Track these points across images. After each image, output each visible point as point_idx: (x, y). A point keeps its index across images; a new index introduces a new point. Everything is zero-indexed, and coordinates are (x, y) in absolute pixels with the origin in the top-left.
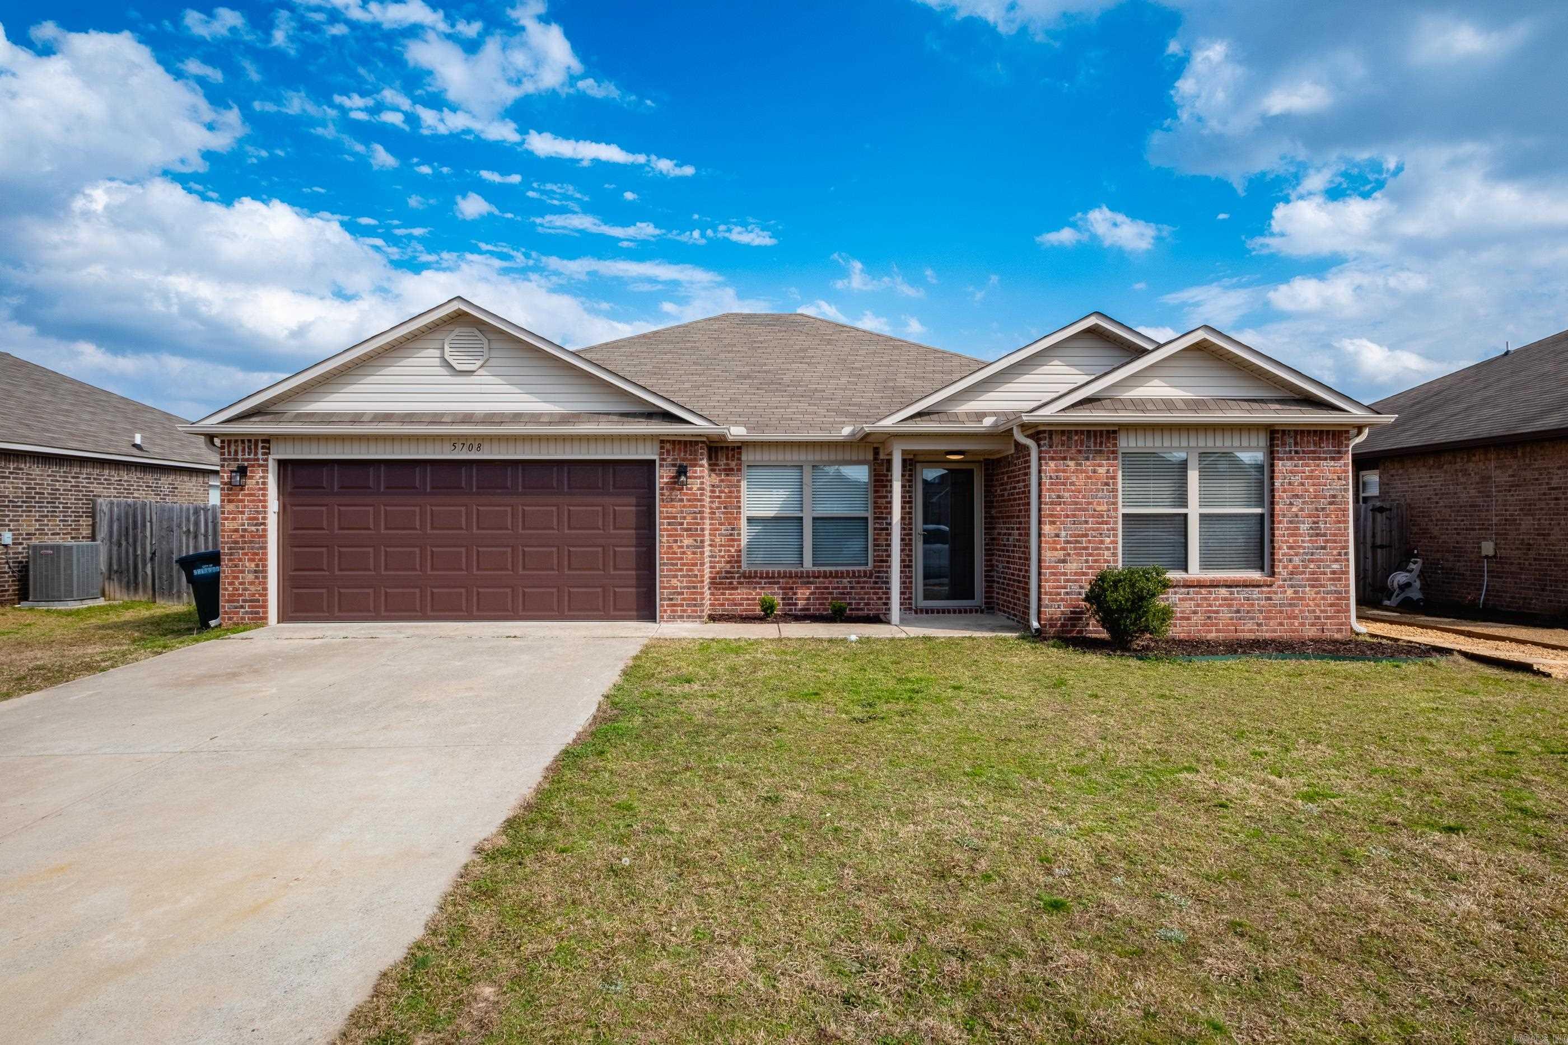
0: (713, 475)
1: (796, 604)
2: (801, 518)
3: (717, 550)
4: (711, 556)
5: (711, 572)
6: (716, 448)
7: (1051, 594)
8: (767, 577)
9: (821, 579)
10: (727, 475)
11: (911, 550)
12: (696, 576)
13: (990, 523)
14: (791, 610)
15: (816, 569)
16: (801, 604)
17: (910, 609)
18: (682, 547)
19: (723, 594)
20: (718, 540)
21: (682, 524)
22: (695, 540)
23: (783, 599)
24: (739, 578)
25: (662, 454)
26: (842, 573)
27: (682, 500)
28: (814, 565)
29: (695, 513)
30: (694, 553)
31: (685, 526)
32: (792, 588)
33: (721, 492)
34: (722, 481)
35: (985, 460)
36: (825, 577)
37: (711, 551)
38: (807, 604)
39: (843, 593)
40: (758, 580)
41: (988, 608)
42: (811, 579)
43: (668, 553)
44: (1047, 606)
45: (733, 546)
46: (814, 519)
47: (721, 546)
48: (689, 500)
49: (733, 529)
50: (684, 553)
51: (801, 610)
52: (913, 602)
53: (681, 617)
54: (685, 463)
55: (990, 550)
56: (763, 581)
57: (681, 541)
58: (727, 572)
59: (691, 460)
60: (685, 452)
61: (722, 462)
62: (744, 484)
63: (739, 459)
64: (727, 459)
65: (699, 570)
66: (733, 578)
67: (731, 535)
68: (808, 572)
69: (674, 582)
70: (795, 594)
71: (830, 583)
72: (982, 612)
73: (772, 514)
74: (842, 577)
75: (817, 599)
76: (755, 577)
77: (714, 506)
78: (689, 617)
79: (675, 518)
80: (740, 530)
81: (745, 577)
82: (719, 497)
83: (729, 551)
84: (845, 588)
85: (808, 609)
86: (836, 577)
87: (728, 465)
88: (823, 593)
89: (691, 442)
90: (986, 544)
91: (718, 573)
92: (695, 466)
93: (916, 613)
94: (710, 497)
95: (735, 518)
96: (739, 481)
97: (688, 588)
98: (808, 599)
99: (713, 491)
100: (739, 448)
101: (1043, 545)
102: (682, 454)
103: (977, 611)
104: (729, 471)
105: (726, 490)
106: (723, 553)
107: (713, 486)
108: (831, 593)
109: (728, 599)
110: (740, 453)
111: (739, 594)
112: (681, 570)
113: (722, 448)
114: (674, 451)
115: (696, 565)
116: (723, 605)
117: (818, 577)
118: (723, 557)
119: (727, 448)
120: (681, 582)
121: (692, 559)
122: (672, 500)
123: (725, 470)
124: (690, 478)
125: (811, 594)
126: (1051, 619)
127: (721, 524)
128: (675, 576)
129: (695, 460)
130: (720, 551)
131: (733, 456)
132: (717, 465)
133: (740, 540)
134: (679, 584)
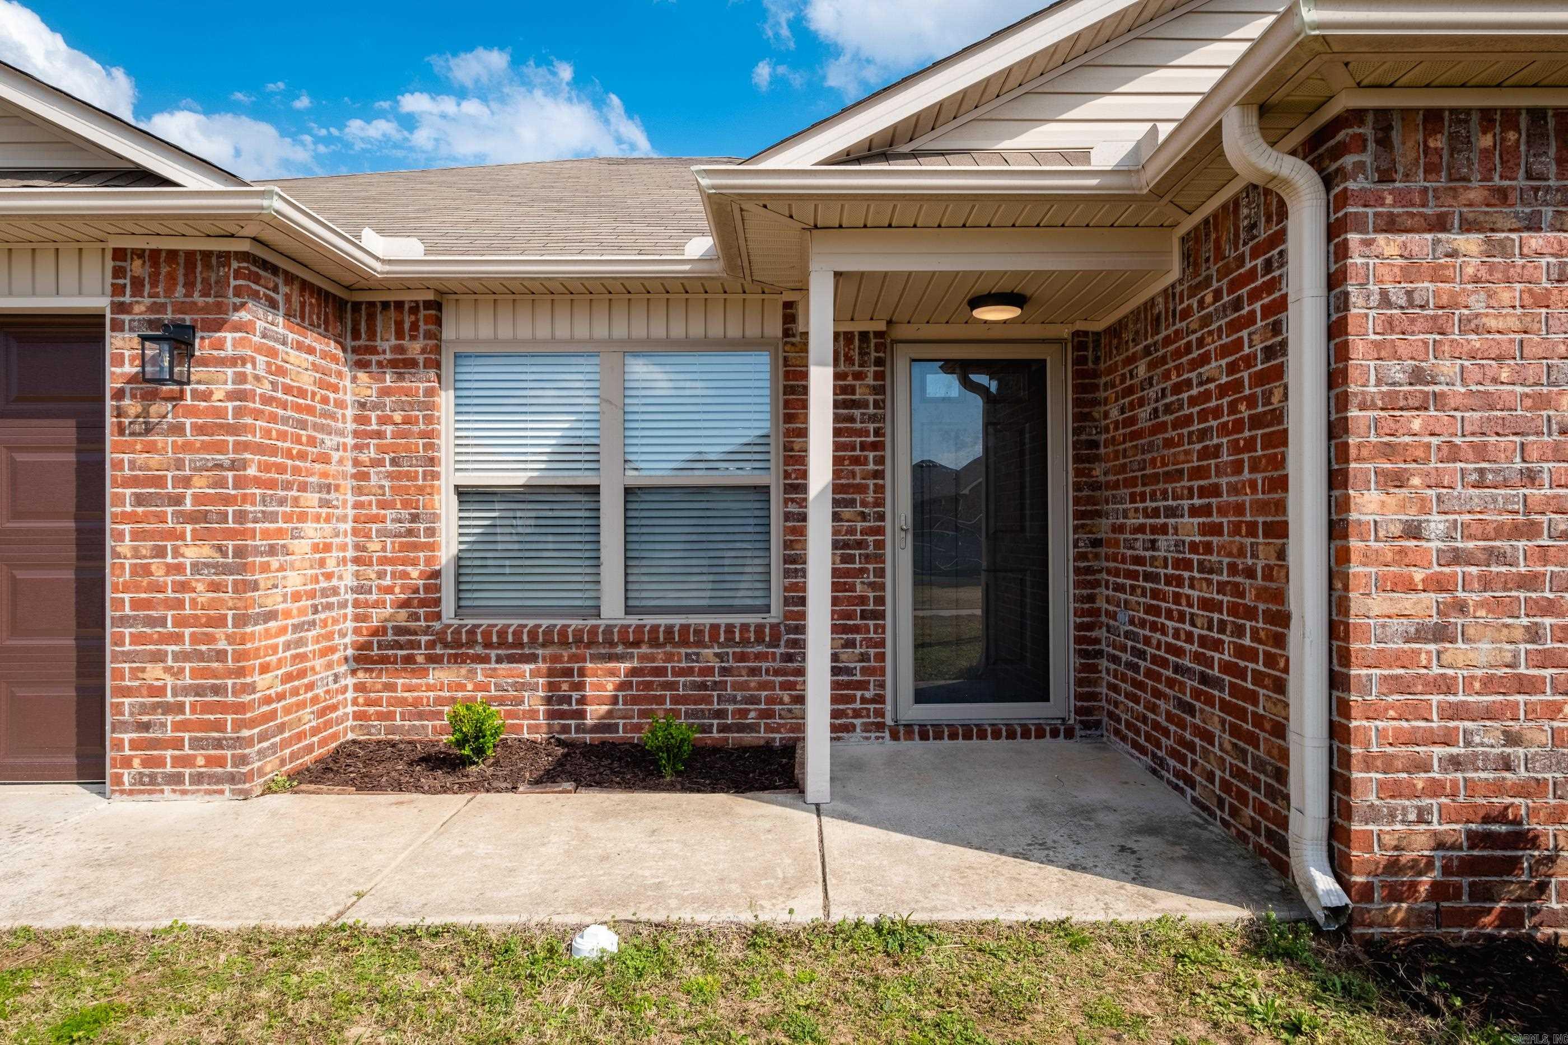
0: (362, 376)
1: (581, 714)
2: (594, 490)
3: (371, 572)
4: (358, 590)
5: (357, 631)
6: (372, 304)
7: (1388, 764)
8: (502, 644)
9: (645, 649)
10: (401, 377)
11: (881, 573)
12: (221, 656)
13: (1091, 500)
14: (565, 729)
15: (633, 621)
16: (594, 712)
17: (880, 727)
18: (179, 568)
19: (391, 687)
20: (374, 546)
21: (177, 500)
22: (221, 550)
23: (548, 701)
24: (430, 645)
25: (118, 290)
26: (699, 632)
27: (178, 429)
28: (629, 610)
29: (219, 466)
30: (215, 587)
31: (188, 505)
32: (568, 673)
33: (383, 421)
34: (385, 392)
35: (1076, 334)
36: (654, 642)
37: (357, 575)
38: (609, 714)
39: (703, 686)
40: (479, 650)
41: (1086, 725)
42: (620, 649)
43: (138, 588)
44: (1373, 815)
45: (414, 563)
46: (628, 491)
47: (383, 561)
48: (200, 429)
49: (415, 518)
50: (183, 587)
51: (596, 729)
52: (888, 707)
53: (176, 779)
54: (188, 320)
55: (1088, 571)
56: (493, 653)
57: (176, 553)
58: (399, 631)
59: (206, 309)
60: (189, 285)
61: (386, 344)
62: (446, 400)
63: (435, 336)
64: (400, 335)
65: (230, 639)
66: (415, 645)
67: (410, 532)
68: (609, 630)
69: (154, 673)
70: (580, 686)
71: (669, 658)
72: (1069, 734)
73: (520, 479)
74: (700, 643)
75: (635, 700)
76: (471, 643)
77: (363, 457)
78: (198, 779)
79: (159, 482)
80: (435, 517)
81: (446, 645)
82: (379, 435)
83: (405, 575)
84: (708, 671)
85: (612, 728)
86: (684, 642)
87: (400, 349)
88: (648, 686)
89: (207, 255)
90: (1080, 557)
91: (375, 632)
92: (219, 326)
93: (895, 736)
94: (356, 434)
95: (421, 490)
96: (430, 392)
97: (198, 691)
98: (615, 700)
99: (360, 420)
100: (436, 306)
101: (1355, 568)
102: (180, 291)
103: (1055, 734)
104: (403, 365)
105: (398, 417)
106: (388, 582)
107: (362, 405)
108: (672, 686)
109: (402, 702)
110: (438, 322)
111: (430, 688)
112: (178, 639)
113: (385, 305)
114: (154, 284)
115: (221, 621)
116: (390, 716)
117: (637, 644)
118: (389, 590)
119: (399, 305)
120: (179, 673)
121: (212, 604)
122: (148, 430)
123: (393, 364)
124: (204, 362)
125: (621, 686)
126: (1393, 866)
127: (383, 505)
128: (158, 657)
129: (220, 308)
130: (381, 575)
131: (414, 327)
132: (374, 351)
133: (432, 547)
134: (170, 681)
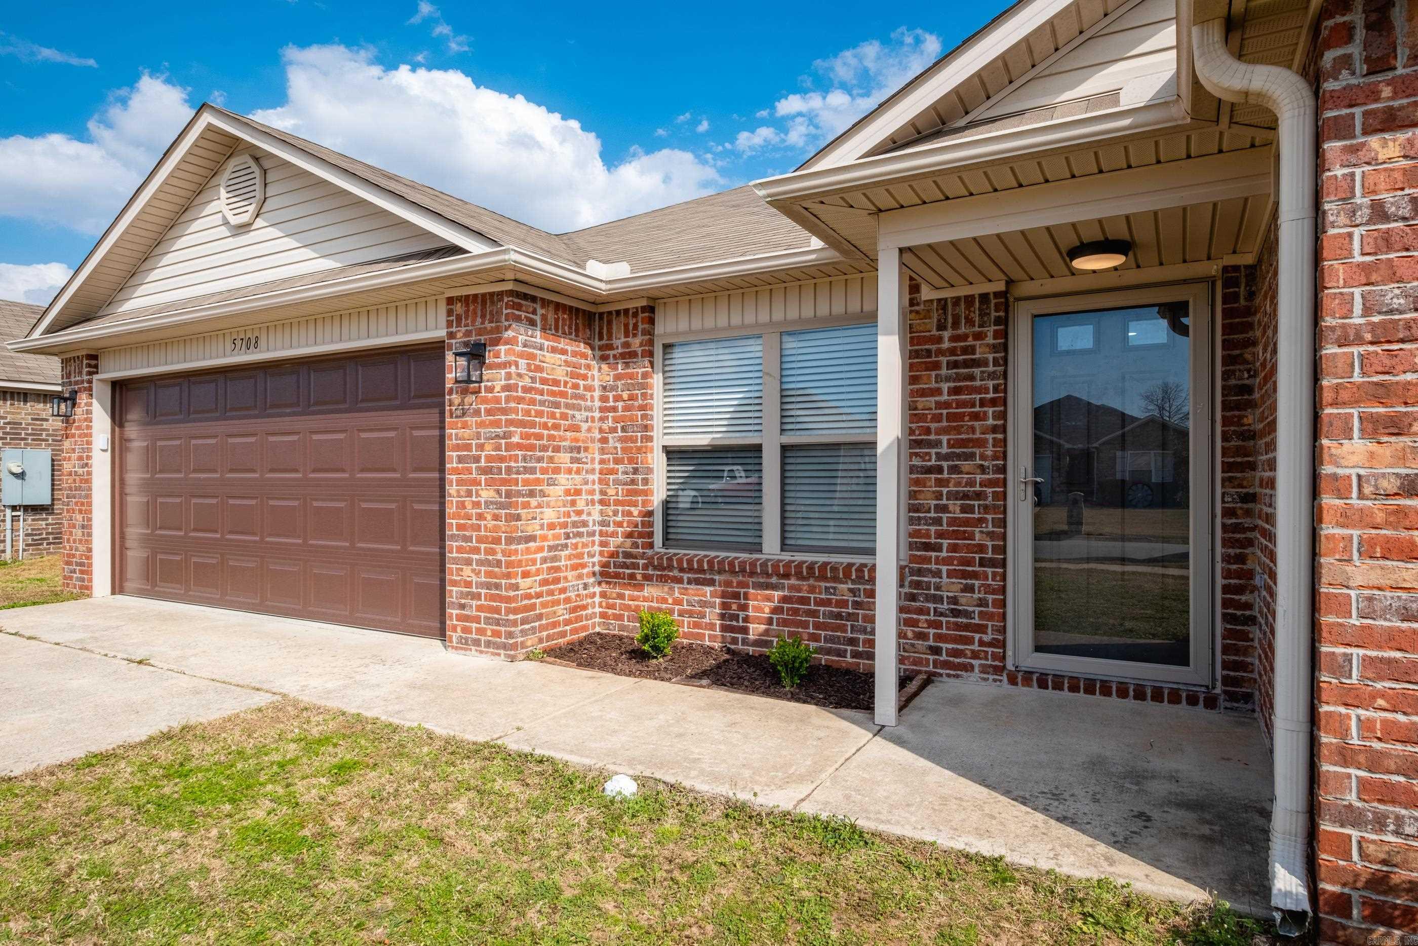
0: (605, 367)
1: (745, 630)
2: (758, 448)
3: (609, 510)
4: (603, 523)
5: (601, 553)
6: (610, 313)
7: (1375, 762)
8: (691, 570)
9: (793, 581)
10: (627, 365)
11: (1003, 523)
12: (498, 563)
13: (1239, 451)
14: (734, 641)
15: (786, 557)
16: (756, 629)
17: (999, 670)
18: (477, 505)
19: (621, 596)
20: (611, 492)
21: (477, 459)
22: (498, 492)
23: (722, 617)
24: (646, 567)
25: (449, 324)
26: (834, 569)
27: (477, 412)
28: (784, 547)
29: (497, 436)
30: (496, 518)
31: (483, 463)
32: (736, 596)
33: (617, 398)
34: (618, 377)
35: (1225, 269)
36: (799, 576)
37: (601, 513)
38: (766, 632)
39: (839, 616)
40: (676, 573)
41: (1232, 697)
42: (774, 580)
43: (459, 517)
44: (1352, 817)
45: (635, 505)
46: (784, 448)
47: (617, 503)
48: (489, 412)
49: (636, 470)
50: (480, 517)
51: (757, 643)
52: (1009, 653)
53: (477, 643)
54: (482, 339)
55: (1237, 528)
56: (685, 576)
57: (478, 495)
58: (627, 555)
59: (491, 332)
60: (483, 316)
61: (618, 341)
62: (657, 380)
63: (650, 333)
64: (627, 336)
65: (504, 553)
66: (635, 566)
67: (633, 482)
68: (764, 564)
69: (467, 571)
70: (744, 608)
71: (812, 589)
72: (1211, 703)
73: (702, 440)
74: (835, 579)
75: (785, 623)
76: (670, 567)
77: (605, 426)
78: (488, 644)
79: (468, 447)
80: (650, 471)
81: (655, 568)
82: (614, 409)
83: (630, 514)
84: (843, 604)
85: (767, 644)
86: (823, 577)
87: (626, 345)
88: (796, 612)
90: (1228, 513)
91: (613, 555)
92: (496, 342)
93: (1013, 681)
94: (602, 409)
95: (639, 450)
96: (645, 376)
97: (488, 586)
98: (770, 621)
99: (604, 399)
100: (651, 309)
102: (479, 320)
103: (1192, 700)
104: (629, 356)
105: (625, 395)
106: (619, 518)
107: (604, 388)
108: (814, 614)
109: (628, 608)
110: (652, 321)
111: (645, 599)
112: (477, 550)
113: (618, 313)
114: (466, 319)
115: (497, 541)
116: (620, 617)
117: (787, 576)
118: (619, 524)
119: (626, 311)
120: (478, 573)
121: (496, 529)
123: (623, 356)
124: (491, 367)
125: (775, 611)
126: (1379, 882)
127: (617, 461)
128: (468, 562)
129: (498, 330)
130: (615, 513)
131: (635, 326)
132: (610, 347)
133: (646, 493)
134: (474, 579)
